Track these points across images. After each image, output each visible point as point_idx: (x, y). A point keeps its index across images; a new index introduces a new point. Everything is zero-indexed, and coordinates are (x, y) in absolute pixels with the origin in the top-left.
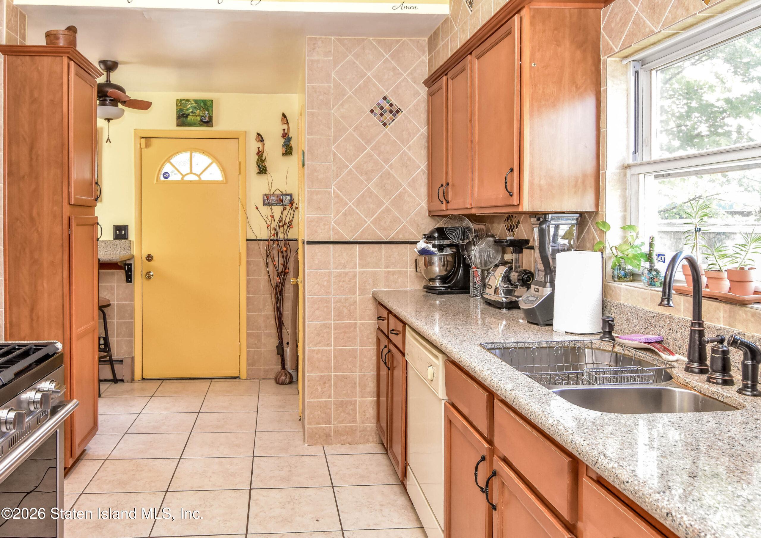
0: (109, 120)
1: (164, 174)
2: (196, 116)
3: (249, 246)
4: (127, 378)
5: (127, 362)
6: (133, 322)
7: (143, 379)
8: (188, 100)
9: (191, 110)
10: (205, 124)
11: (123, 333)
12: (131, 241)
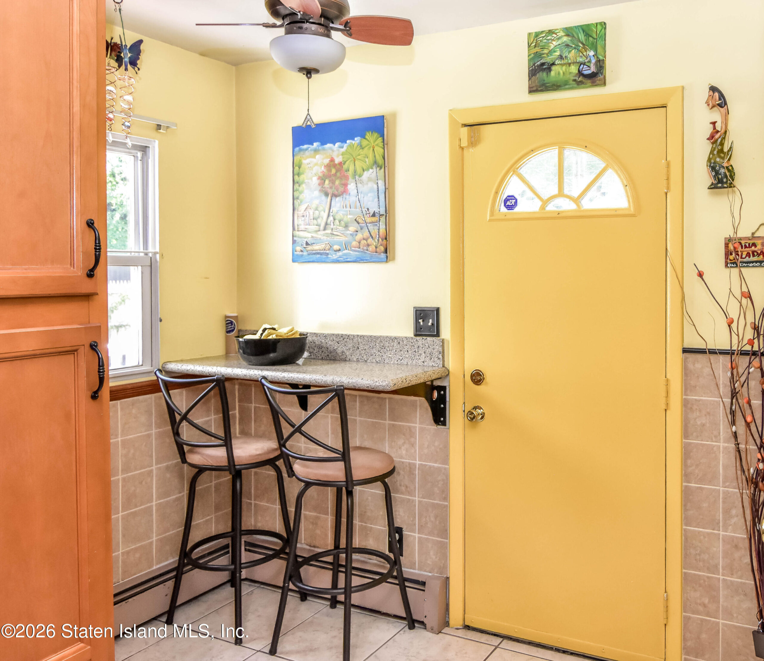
0: (309, 72)
1: (506, 201)
2: (569, 64)
3: (690, 366)
4: (432, 620)
5: (434, 586)
6: (447, 506)
7: (467, 627)
8: (551, 32)
9: (558, 53)
10: (589, 82)
11: (429, 525)
12: (443, 340)
